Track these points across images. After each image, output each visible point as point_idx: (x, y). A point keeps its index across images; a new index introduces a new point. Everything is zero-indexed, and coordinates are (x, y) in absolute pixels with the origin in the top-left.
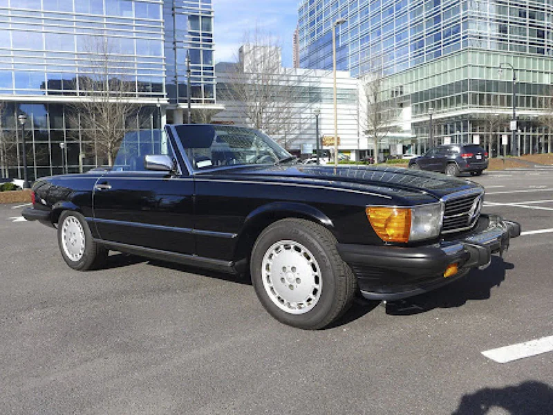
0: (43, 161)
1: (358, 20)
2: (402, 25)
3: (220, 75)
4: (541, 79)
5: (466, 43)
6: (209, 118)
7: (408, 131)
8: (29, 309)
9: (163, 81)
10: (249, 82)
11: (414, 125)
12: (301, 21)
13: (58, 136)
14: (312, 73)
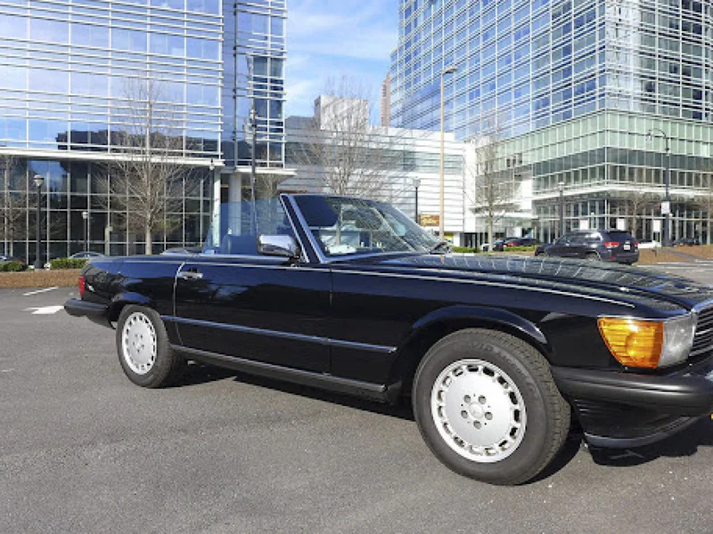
0: (59, 233)
1: (466, 70)
2: (522, 78)
3: (291, 132)
4: (697, 150)
5: (602, 103)
6: (275, 185)
7: (528, 211)
8: (93, 443)
9: (219, 138)
10: (328, 142)
11: (535, 203)
12: (393, 68)
13: (80, 203)
14: (407, 133)
